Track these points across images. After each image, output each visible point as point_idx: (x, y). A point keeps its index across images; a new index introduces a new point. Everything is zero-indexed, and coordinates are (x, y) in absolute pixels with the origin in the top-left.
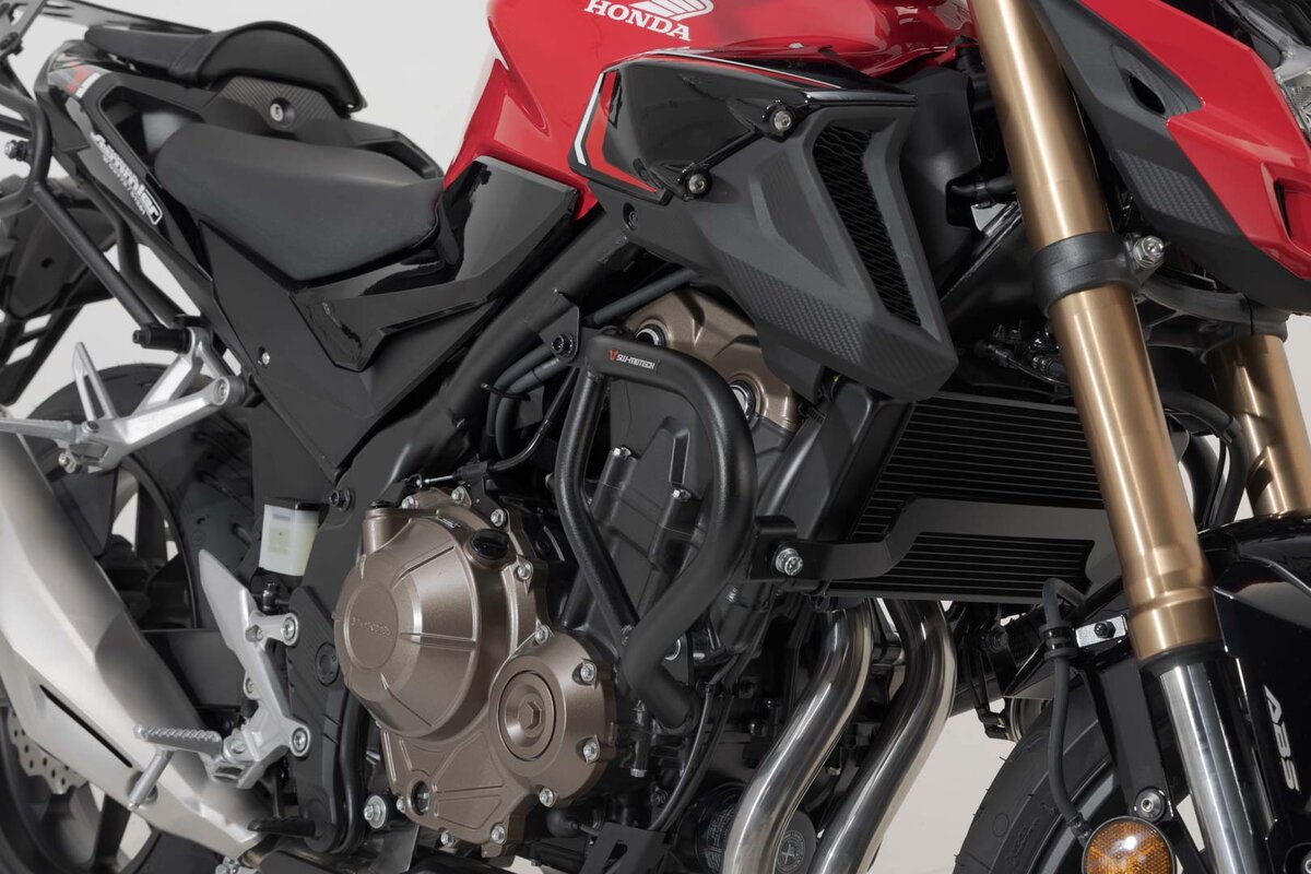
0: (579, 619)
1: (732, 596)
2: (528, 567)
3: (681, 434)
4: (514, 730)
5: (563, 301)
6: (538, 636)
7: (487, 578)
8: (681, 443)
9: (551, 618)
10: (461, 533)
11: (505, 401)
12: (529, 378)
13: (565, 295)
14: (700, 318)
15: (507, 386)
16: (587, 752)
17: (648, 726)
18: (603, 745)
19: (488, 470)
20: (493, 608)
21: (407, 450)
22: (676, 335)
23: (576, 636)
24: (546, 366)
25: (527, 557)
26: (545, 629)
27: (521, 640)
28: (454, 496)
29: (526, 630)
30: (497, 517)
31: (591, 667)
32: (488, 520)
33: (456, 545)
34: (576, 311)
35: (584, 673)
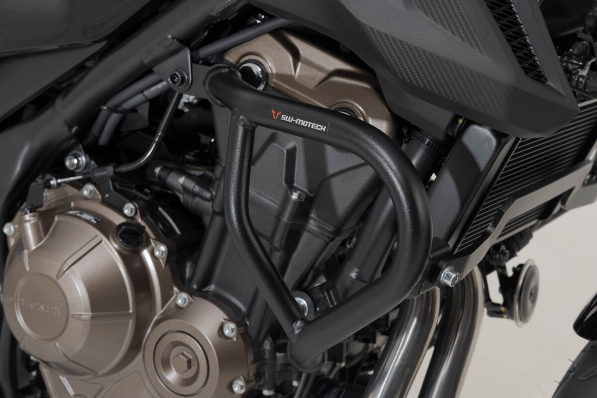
0: (207, 280)
1: (353, 275)
2: (163, 248)
3: (290, 146)
4: (172, 376)
5: (177, 44)
6: (180, 302)
7: (131, 257)
8: (291, 154)
9: (184, 286)
10: (102, 225)
11: (115, 117)
12: (139, 98)
13: (179, 40)
14: (296, 56)
15: (120, 105)
16: (236, 389)
17: (274, 358)
18: (247, 382)
19: (115, 172)
20: (140, 277)
21: (26, 149)
22: (276, 70)
23: (205, 296)
24: (153, 89)
25: (159, 239)
26: (184, 295)
27: (164, 304)
28: (85, 193)
29: (166, 298)
30: (129, 209)
31: (232, 326)
32: (121, 212)
33: (104, 239)
34: (187, 54)
35: (227, 332)
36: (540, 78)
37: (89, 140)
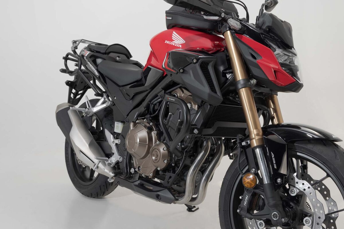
0: (164, 140)
1: (188, 137)
2: (156, 132)
3: (180, 111)
4: (154, 158)
5: (161, 89)
6: (157, 143)
7: (149, 134)
8: (180, 112)
9: (160, 140)
10: (145, 126)
11: (152, 105)
12: (156, 102)
13: (162, 88)
14: (183, 92)
15: (153, 103)
16: (165, 161)
17: (175, 157)
18: (167, 160)
19: (150, 116)
20: (150, 138)
21: (137, 113)
22: (179, 95)
23: (164, 143)
24: (159, 100)
25: (156, 130)
26: (159, 142)
27: (155, 144)
28: (144, 120)
29: (155, 142)
30: (151, 124)
31: (166, 148)
32: (150, 124)
33: (144, 128)
34: (163, 91)
35: (165, 149)
36: (216, 92)
37: (150, 113)
